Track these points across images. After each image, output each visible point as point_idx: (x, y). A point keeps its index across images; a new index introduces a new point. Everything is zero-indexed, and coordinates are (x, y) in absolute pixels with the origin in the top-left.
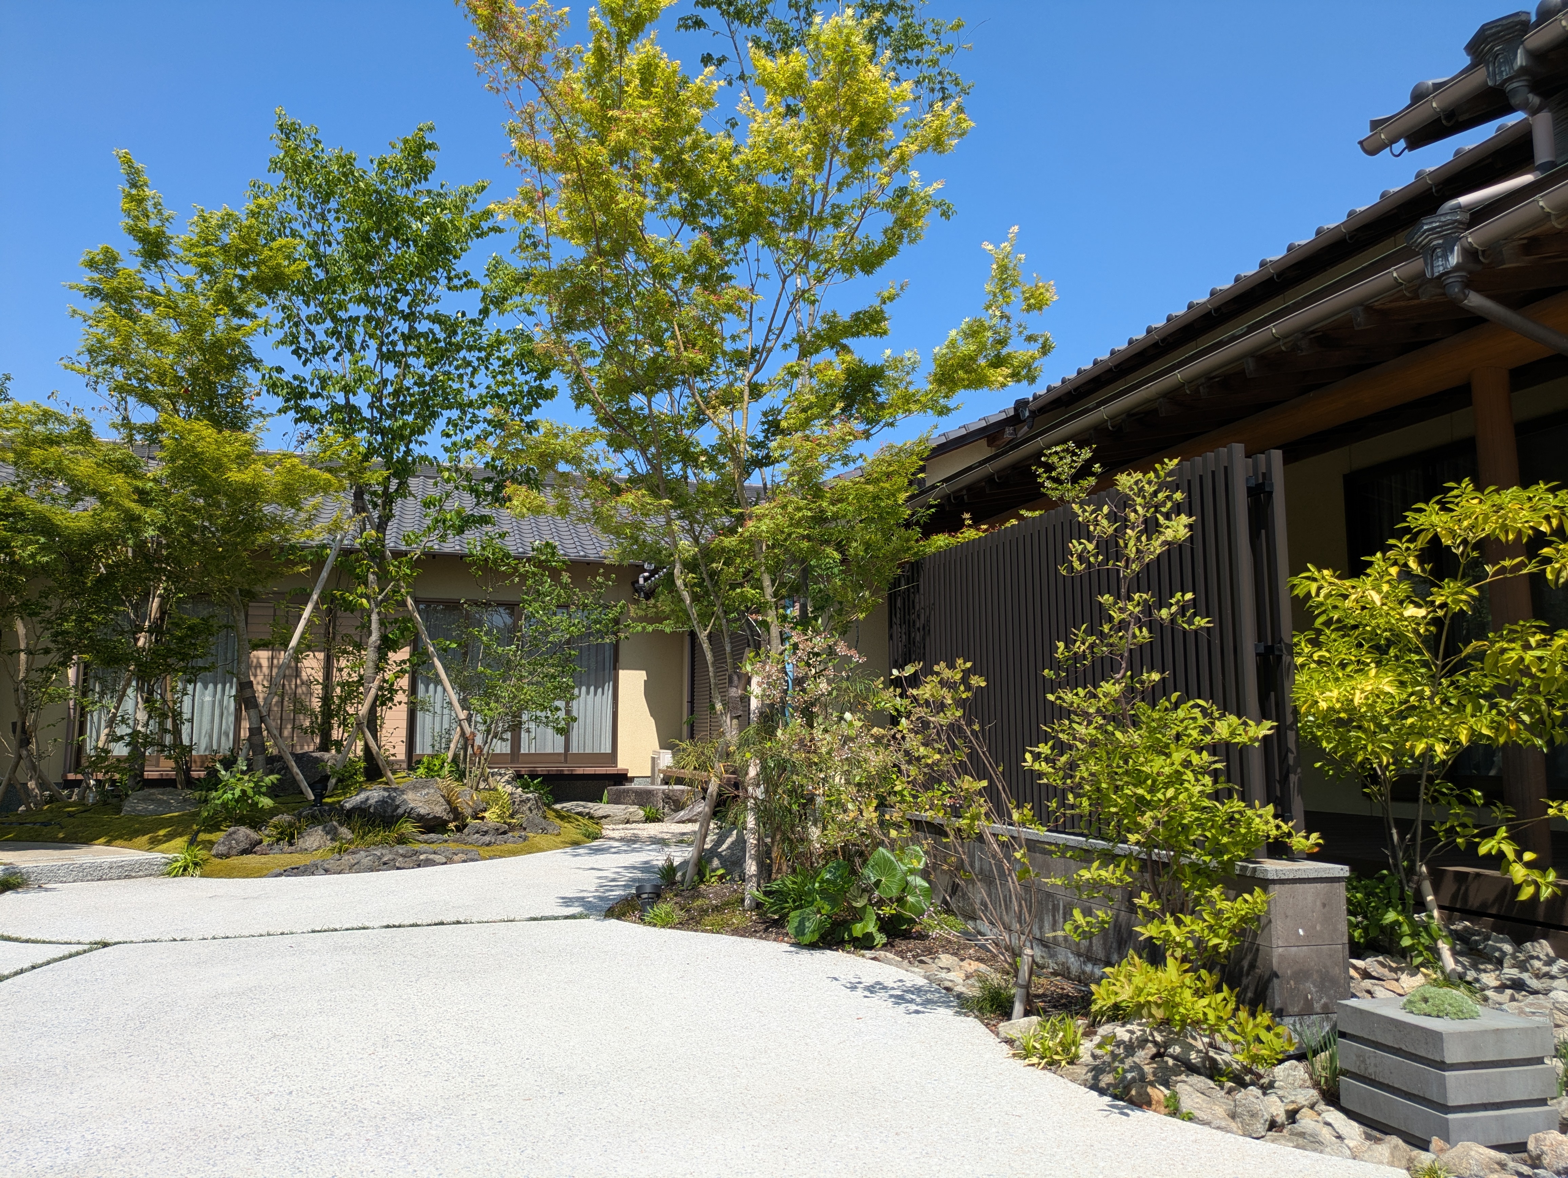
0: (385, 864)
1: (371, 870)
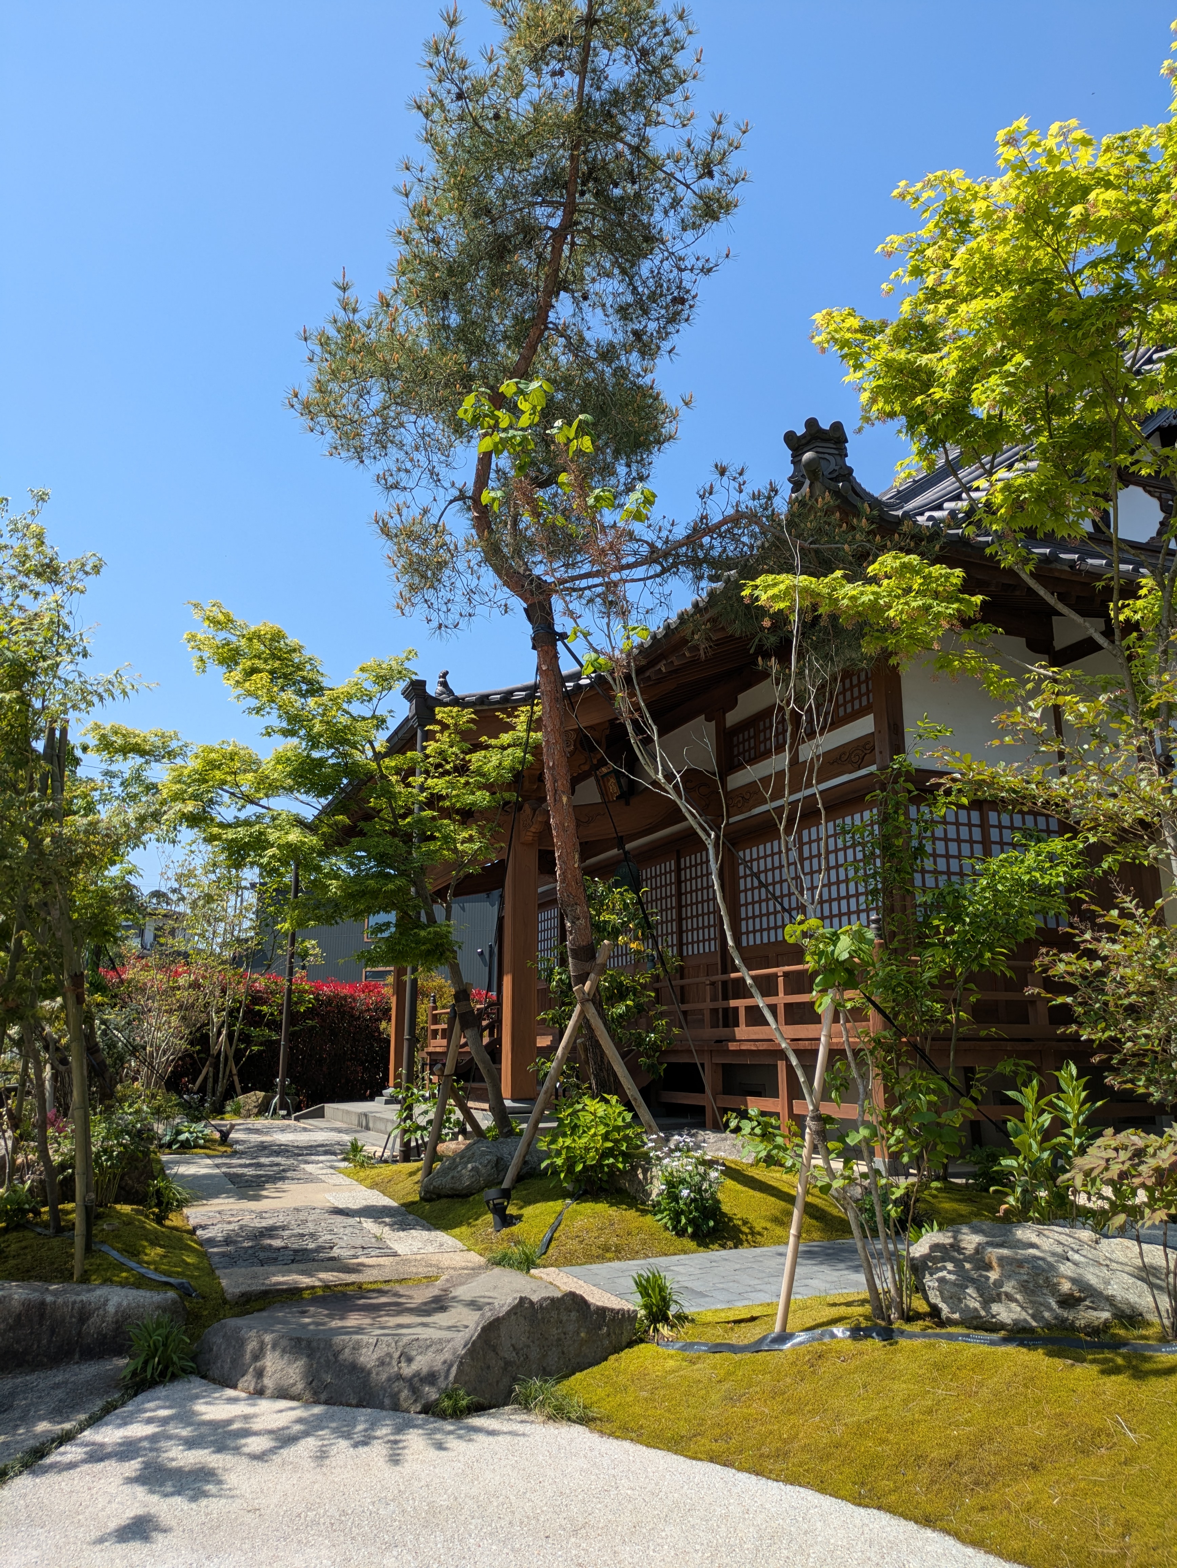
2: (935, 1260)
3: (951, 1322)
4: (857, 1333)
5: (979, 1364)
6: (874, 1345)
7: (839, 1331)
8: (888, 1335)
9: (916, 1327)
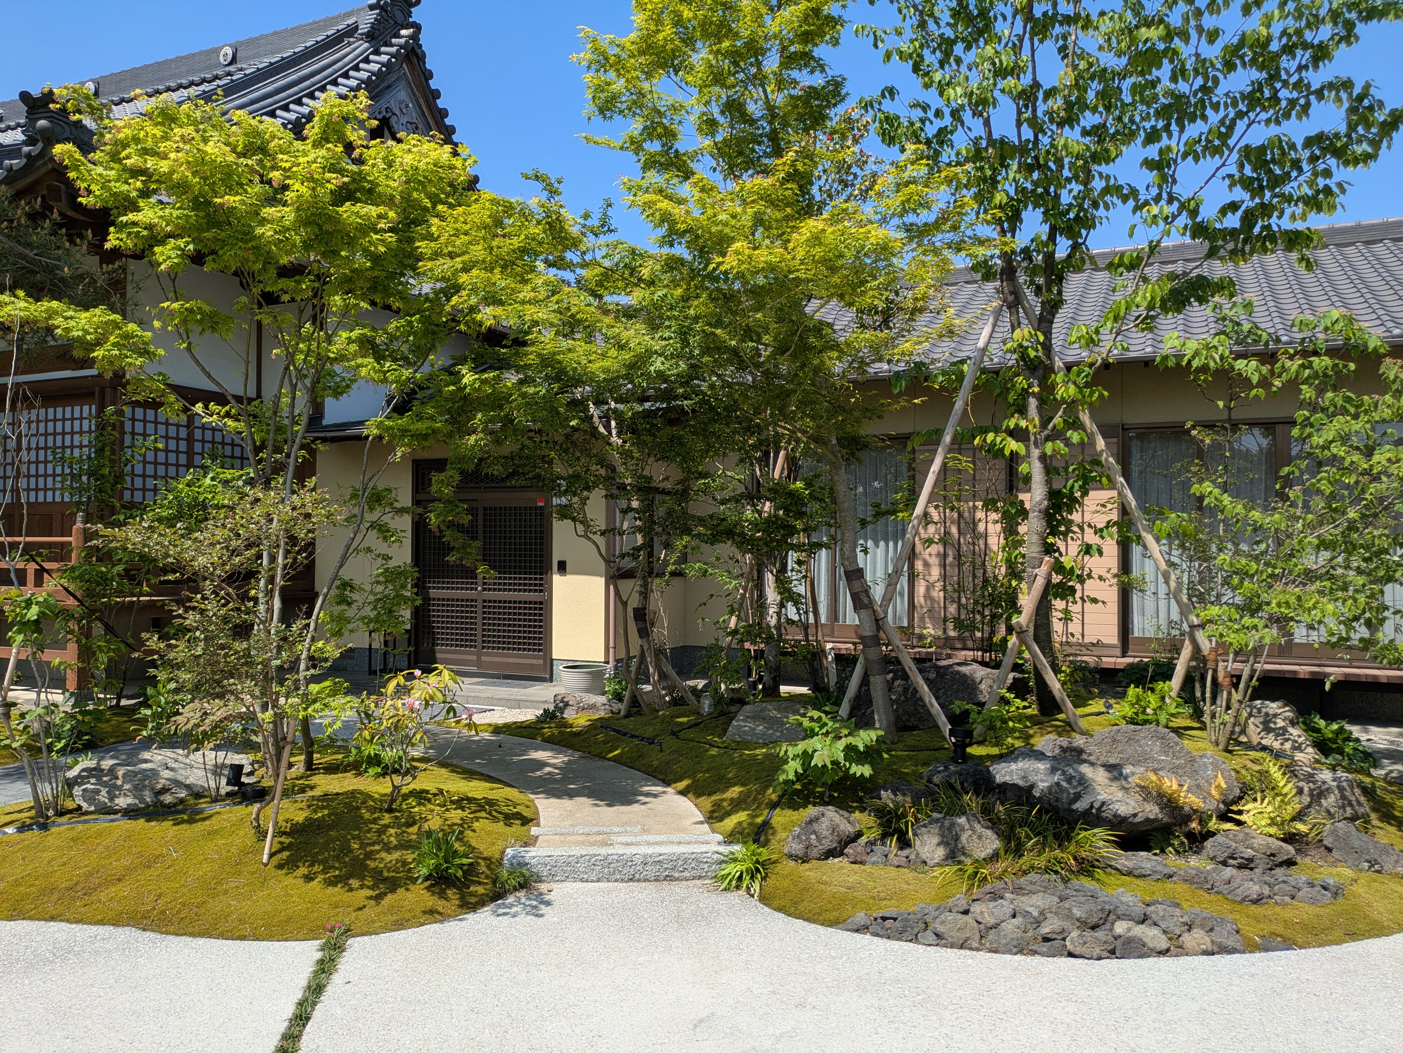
0: (1046, 939)
1: (1021, 949)
2: (82, 778)
3: (87, 813)
4: (23, 828)
5: (100, 834)
6: (36, 833)
7: (10, 830)
8: (44, 827)
9: (64, 819)
